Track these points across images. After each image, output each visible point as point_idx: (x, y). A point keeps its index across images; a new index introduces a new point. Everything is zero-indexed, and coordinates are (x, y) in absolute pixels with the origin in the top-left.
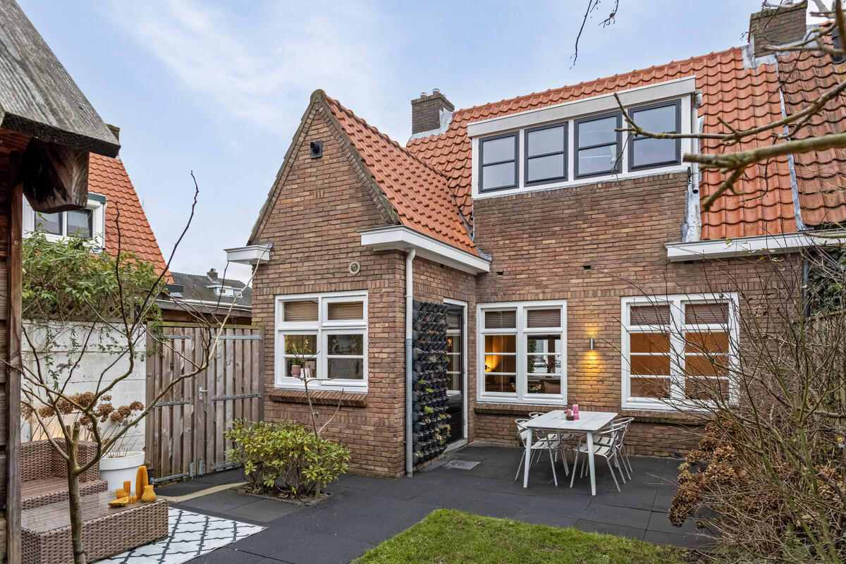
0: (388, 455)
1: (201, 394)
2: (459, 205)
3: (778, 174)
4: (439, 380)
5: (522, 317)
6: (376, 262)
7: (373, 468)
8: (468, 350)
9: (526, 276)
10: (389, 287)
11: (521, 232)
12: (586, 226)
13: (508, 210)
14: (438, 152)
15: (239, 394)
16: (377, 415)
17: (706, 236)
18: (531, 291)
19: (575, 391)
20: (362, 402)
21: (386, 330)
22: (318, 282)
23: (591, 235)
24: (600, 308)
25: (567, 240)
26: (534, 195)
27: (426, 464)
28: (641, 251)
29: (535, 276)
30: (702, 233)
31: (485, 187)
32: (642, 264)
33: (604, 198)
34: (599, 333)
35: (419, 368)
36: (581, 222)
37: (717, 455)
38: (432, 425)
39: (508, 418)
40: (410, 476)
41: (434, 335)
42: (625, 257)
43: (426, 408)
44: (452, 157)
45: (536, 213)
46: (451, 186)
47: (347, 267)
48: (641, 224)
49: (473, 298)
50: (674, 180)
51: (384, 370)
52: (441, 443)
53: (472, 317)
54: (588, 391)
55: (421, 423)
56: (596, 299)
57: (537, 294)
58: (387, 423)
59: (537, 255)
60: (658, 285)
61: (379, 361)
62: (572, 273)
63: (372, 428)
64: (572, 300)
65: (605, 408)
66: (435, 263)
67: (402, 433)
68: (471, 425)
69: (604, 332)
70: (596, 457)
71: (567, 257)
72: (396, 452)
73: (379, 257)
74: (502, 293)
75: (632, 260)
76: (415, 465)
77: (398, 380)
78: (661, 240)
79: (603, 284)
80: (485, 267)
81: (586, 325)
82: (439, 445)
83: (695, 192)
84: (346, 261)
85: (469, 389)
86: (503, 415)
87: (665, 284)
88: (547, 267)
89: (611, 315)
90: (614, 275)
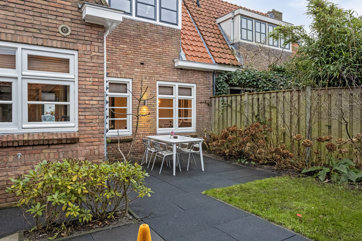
9: (111, 63)
12: (142, 42)
17: (189, 59)
18: (113, 72)
23: (144, 48)
24: (148, 85)
25: (133, 47)
28: (164, 61)
29: (116, 63)
30: (187, 58)
32: (165, 67)
33: (150, 31)
34: (149, 97)
36: (140, 40)
42: (158, 62)
48: (165, 48)
50: (177, 32)
54: (143, 126)
56: (146, 80)
57: (117, 74)
59: (117, 52)
60: (171, 77)
62: (135, 65)
64: (135, 79)
71: (133, 57)
75: (162, 64)
78: (172, 57)
79: (150, 73)
87: (173, 77)
88: (122, 59)
89: (153, 89)
90: (154, 70)
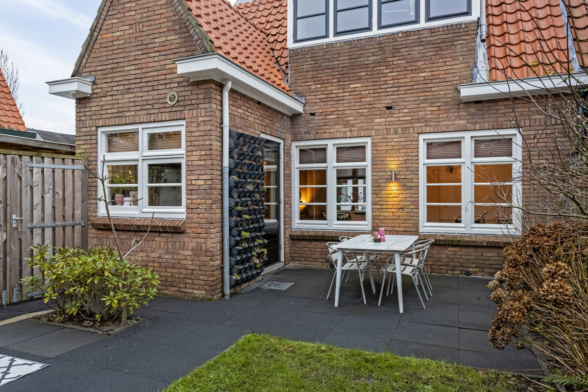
0: (205, 278)
1: (14, 222)
2: (276, 57)
3: (554, 26)
4: (256, 207)
5: (332, 153)
6: (193, 92)
7: (191, 291)
8: (284, 183)
9: (336, 116)
10: (205, 116)
11: (331, 77)
12: (388, 71)
13: (319, 58)
14: (259, 14)
15: (59, 222)
16: (194, 240)
17: (494, 78)
18: (340, 130)
19: (379, 218)
20: (180, 227)
21: (203, 158)
22: (138, 113)
23: (393, 79)
24: (401, 143)
25: (372, 84)
26: (342, 44)
27: (244, 286)
28: (437, 93)
29: (343, 116)
30: (490, 76)
31: (299, 38)
32: (438, 104)
33: (404, 46)
34: (401, 166)
35: (235, 195)
36: (384, 68)
38: (250, 249)
39: (320, 243)
40: (227, 297)
41: (251, 164)
42: (422, 98)
43: (243, 233)
44: (271, 18)
45: (344, 60)
46: (270, 41)
47: (165, 98)
48: (436, 69)
49: (289, 137)
50: (466, 29)
51: (201, 197)
52: (258, 266)
53: (288, 154)
54: (390, 218)
55: (238, 248)
56: (397, 136)
57: (345, 133)
58: (204, 248)
59: (345, 98)
60: (451, 123)
61: (196, 188)
62: (375, 113)
63: (190, 253)
64: (376, 137)
65: (405, 232)
66: (252, 100)
67: (219, 257)
68: (287, 250)
69: (404, 166)
70: (403, 276)
71: (371, 99)
72: (213, 276)
73: (195, 87)
74: (314, 132)
75: (429, 101)
76: (232, 287)
77: (214, 206)
78: (454, 82)
79: (404, 122)
80: (299, 108)
81: (388, 159)
82: (256, 268)
83: (483, 41)
84: (164, 91)
85: (285, 217)
86: (315, 240)
87: (457, 122)
88: (354, 108)
89: (410, 150)
90: (413, 114)
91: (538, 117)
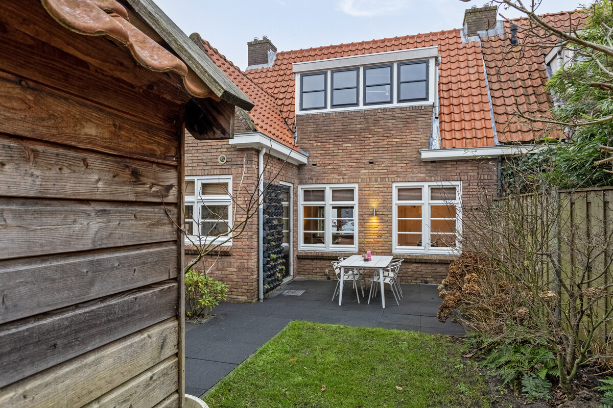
0: (247, 287)
2: (284, 118)
3: (483, 110)
4: (279, 236)
5: (328, 194)
6: (239, 156)
7: (236, 297)
8: (293, 217)
9: (332, 167)
10: (248, 173)
11: (328, 138)
12: (370, 136)
13: (320, 123)
14: (268, 80)
16: (239, 261)
17: (444, 146)
18: (335, 177)
19: (363, 242)
20: (228, 252)
21: (246, 202)
22: (194, 168)
23: (374, 142)
24: (380, 189)
25: (359, 145)
26: (337, 114)
27: (270, 293)
28: (405, 154)
29: (337, 167)
30: (441, 144)
31: (304, 107)
32: (406, 162)
33: (382, 119)
34: (379, 205)
35: (267, 228)
36: (368, 133)
37: (468, 279)
38: (274, 267)
39: (319, 261)
40: (261, 301)
41: (276, 206)
42: (395, 157)
43: (272, 255)
44: (278, 84)
45: (338, 126)
46: (278, 104)
47: (217, 159)
48: (405, 137)
49: (296, 181)
50: (425, 110)
52: (280, 279)
53: (295, 194)
54: (371, 242)
55: (268, 266)
56: (377, 183)
57: (339, 179)
58: (246, 266)
59: (339, 154)
60: (415, 175)
62: (361, 166)
63: (235, 270)
64: (361, 184)
65: (383, 253)
66: (275, 158)
67: (256, 273)
68: (295, 266)
69: (382, 205)
70: (385, 284)
71: (358, 156)
72: (252, 286)
73: (240, 152)
74: (315, 178)
75: (400, 159)
76: (264, 293)
77: (254, 237)
78: (417, 147)
79: (382, 174)
80: (304, 160)
81: (371, 200)
82: (278, 280)
83: (437, 118)
84: (216, 154)
85: (293, 242)
86: (316, 259)
87: (419, 175)
88: (346, 161)
89: (386, 194)
90: (388, 168)
91: (472, 174)
